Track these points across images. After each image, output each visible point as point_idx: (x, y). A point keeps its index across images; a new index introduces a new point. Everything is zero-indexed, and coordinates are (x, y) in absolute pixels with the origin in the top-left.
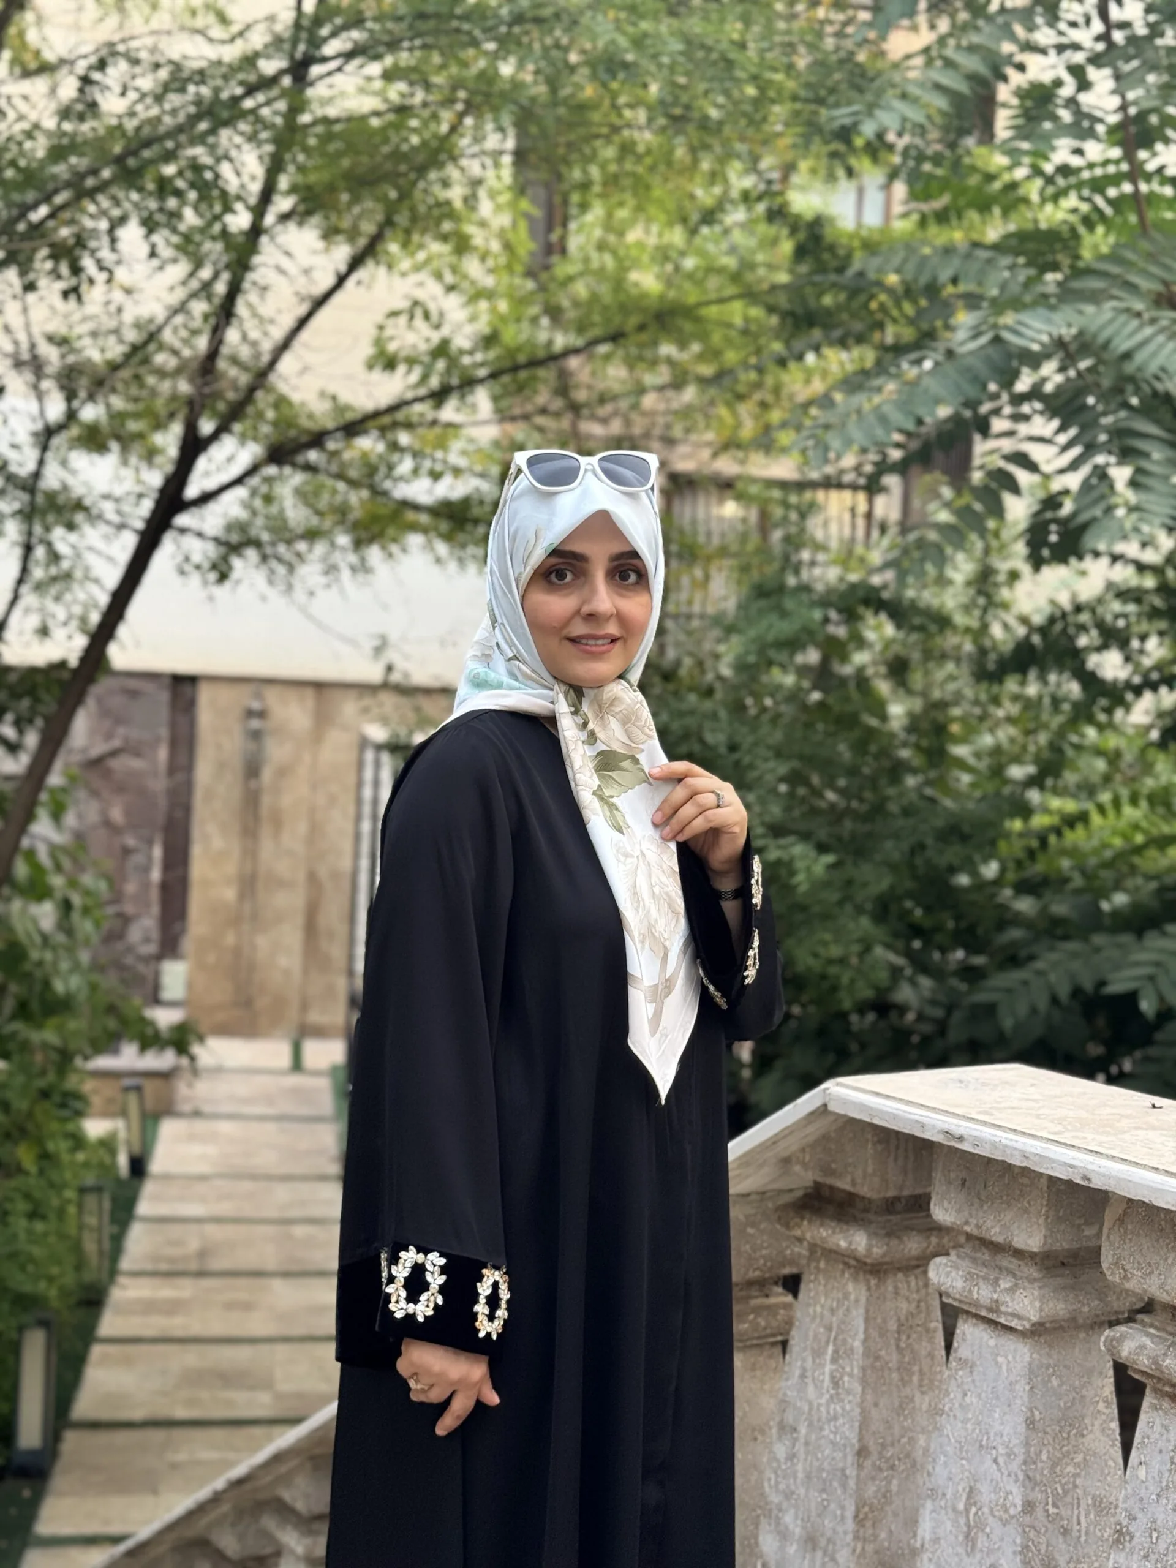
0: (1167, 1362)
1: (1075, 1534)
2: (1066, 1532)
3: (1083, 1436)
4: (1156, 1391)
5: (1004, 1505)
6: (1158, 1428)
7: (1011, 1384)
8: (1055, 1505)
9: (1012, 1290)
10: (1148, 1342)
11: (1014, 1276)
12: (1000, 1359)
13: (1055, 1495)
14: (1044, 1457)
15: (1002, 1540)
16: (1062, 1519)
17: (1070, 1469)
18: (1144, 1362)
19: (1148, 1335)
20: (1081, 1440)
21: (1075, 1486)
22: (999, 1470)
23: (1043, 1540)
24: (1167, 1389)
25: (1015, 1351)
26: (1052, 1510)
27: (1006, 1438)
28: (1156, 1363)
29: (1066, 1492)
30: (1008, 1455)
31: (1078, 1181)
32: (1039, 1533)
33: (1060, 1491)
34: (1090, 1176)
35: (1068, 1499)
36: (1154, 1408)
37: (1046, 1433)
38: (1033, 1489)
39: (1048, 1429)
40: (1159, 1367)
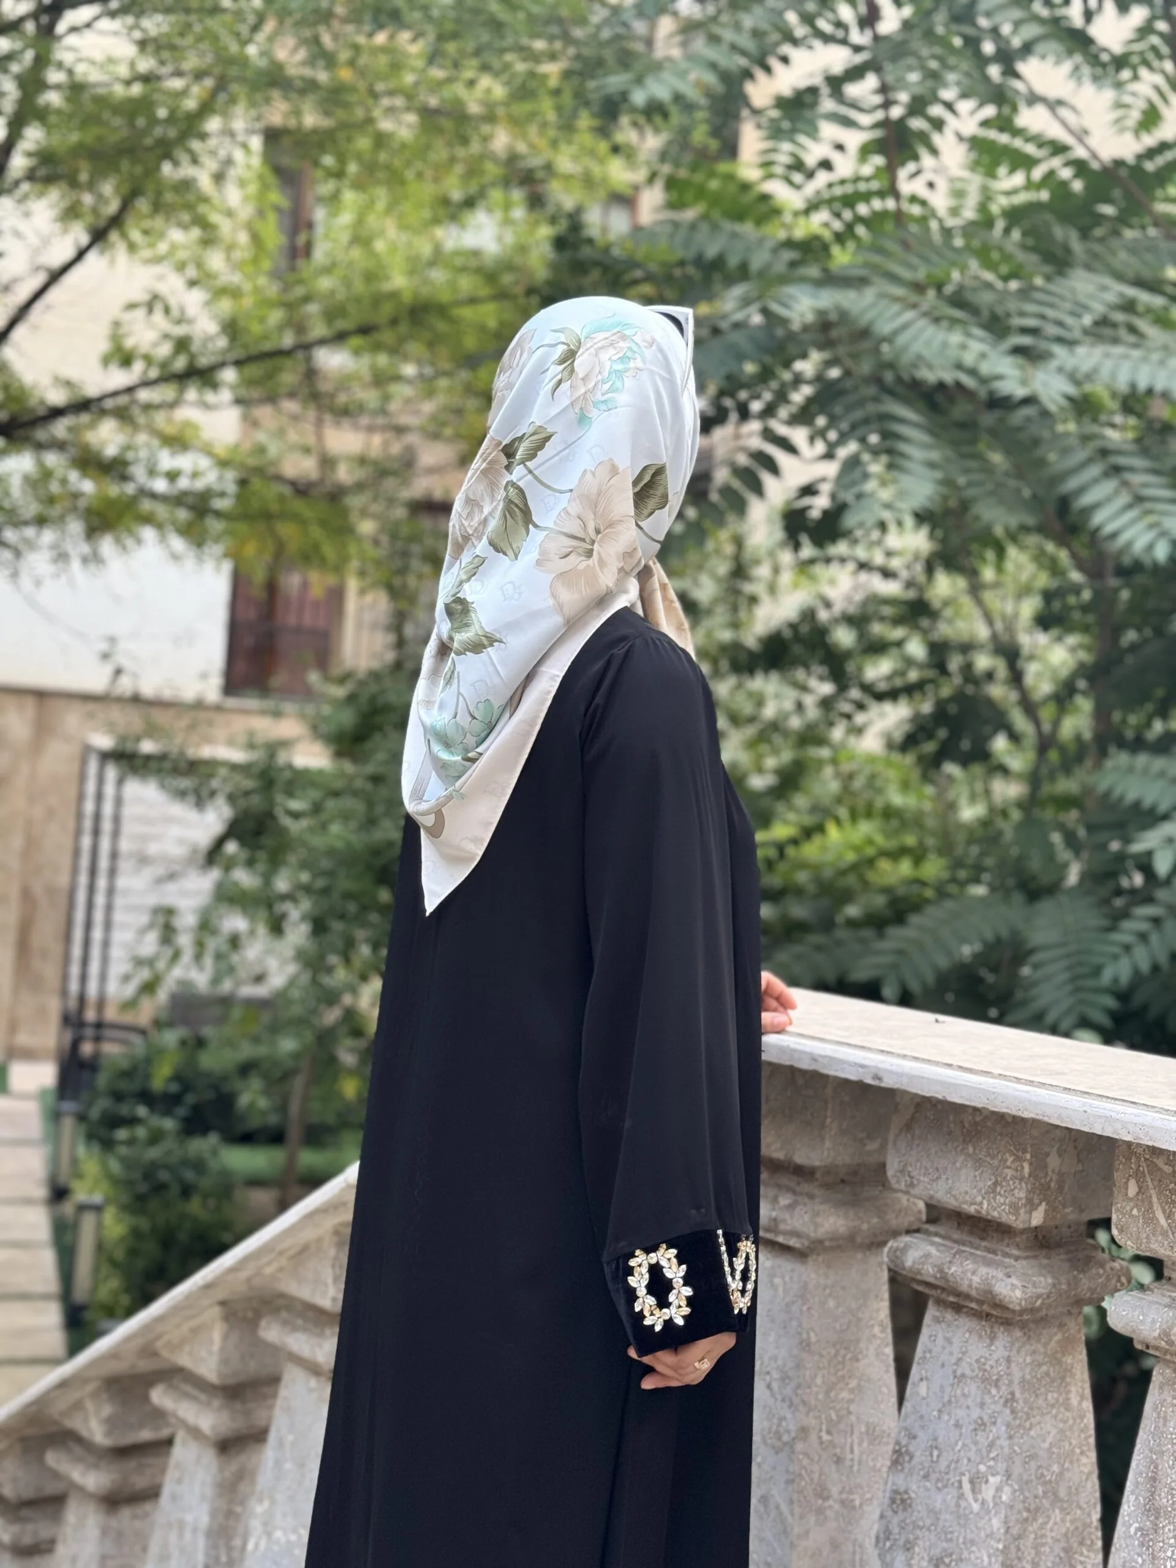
0: (953, 1269)
1: (848, 1463)
2: (839, 1460)
3: (858, 1360)
4: (939, 1302)
5: (777, 1432)
6: (940, 1341)
7: (787, 1305)
8: (829, 1432)
9: (791, 1207)
10: (933, 1250)
11: (794, 1193)
12: (777, 1281)
13: (830, 1421)
14: (819, 1381)
15: (774, 1468)
16: (835, 1447)
17: (845, 1395)
18: (929, 1272)
19: (933, 1243)
20: (856, 1365)
21: (849, 1413)
22: (773, 1395)
23: (816, 1468)
24: (951, 1299)
25: (793, 1270)
26: (826, 1437)
27: (780, 1362)
28: (941, 1271)
29: (840, 1418)
30: (783, 1379)
31: (869, 1081)
32: (812, 1460)
33: (834, 1417)
34: (881, 1074)
35: (842, 1426)
36: (937, 1320)
37: (821, 1356)
38: (807, 1414)
39: (824, 1353)
40: (944, 1276)
